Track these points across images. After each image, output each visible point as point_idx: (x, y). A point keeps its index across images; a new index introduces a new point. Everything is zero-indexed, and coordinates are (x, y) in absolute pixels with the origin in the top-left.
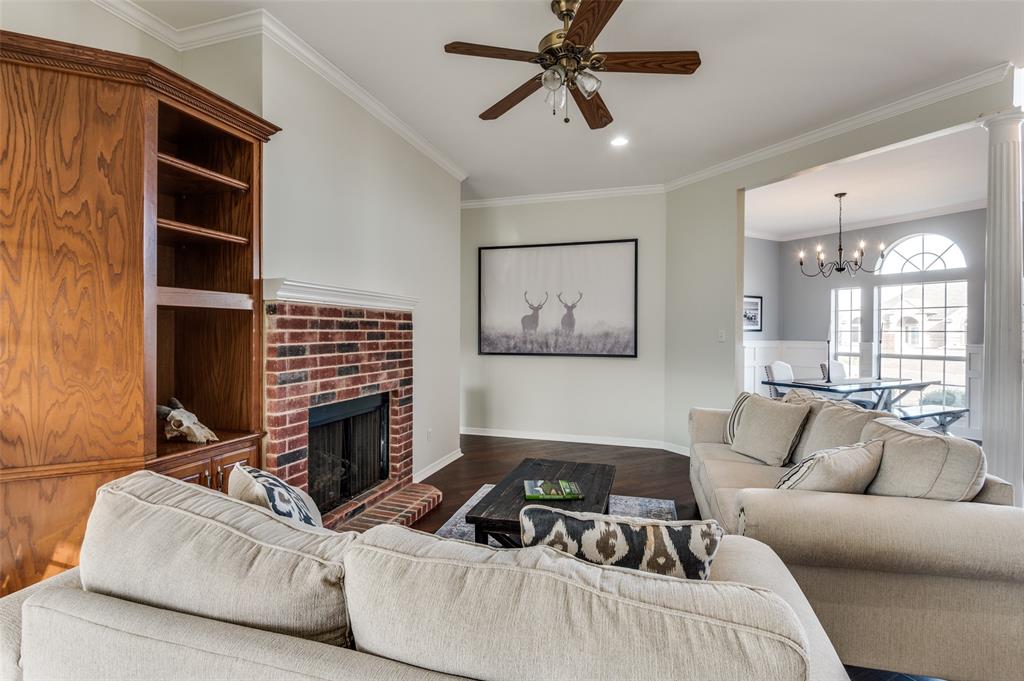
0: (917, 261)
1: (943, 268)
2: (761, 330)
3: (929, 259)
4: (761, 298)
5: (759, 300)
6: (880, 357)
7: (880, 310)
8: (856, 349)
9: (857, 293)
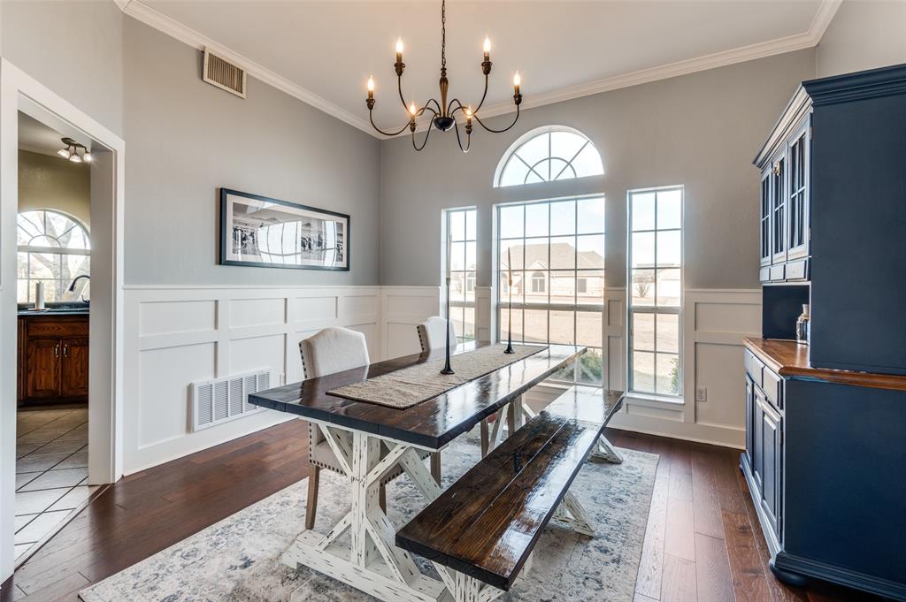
0: (542, 169)
1: (574, 177)
2: (347, 269)
3: (557, 166)
4: (348, 217)
5: (344, 221)
6: (498, 307)
7: (499, 240)
8: (471, 297)
9: (472, 216)
